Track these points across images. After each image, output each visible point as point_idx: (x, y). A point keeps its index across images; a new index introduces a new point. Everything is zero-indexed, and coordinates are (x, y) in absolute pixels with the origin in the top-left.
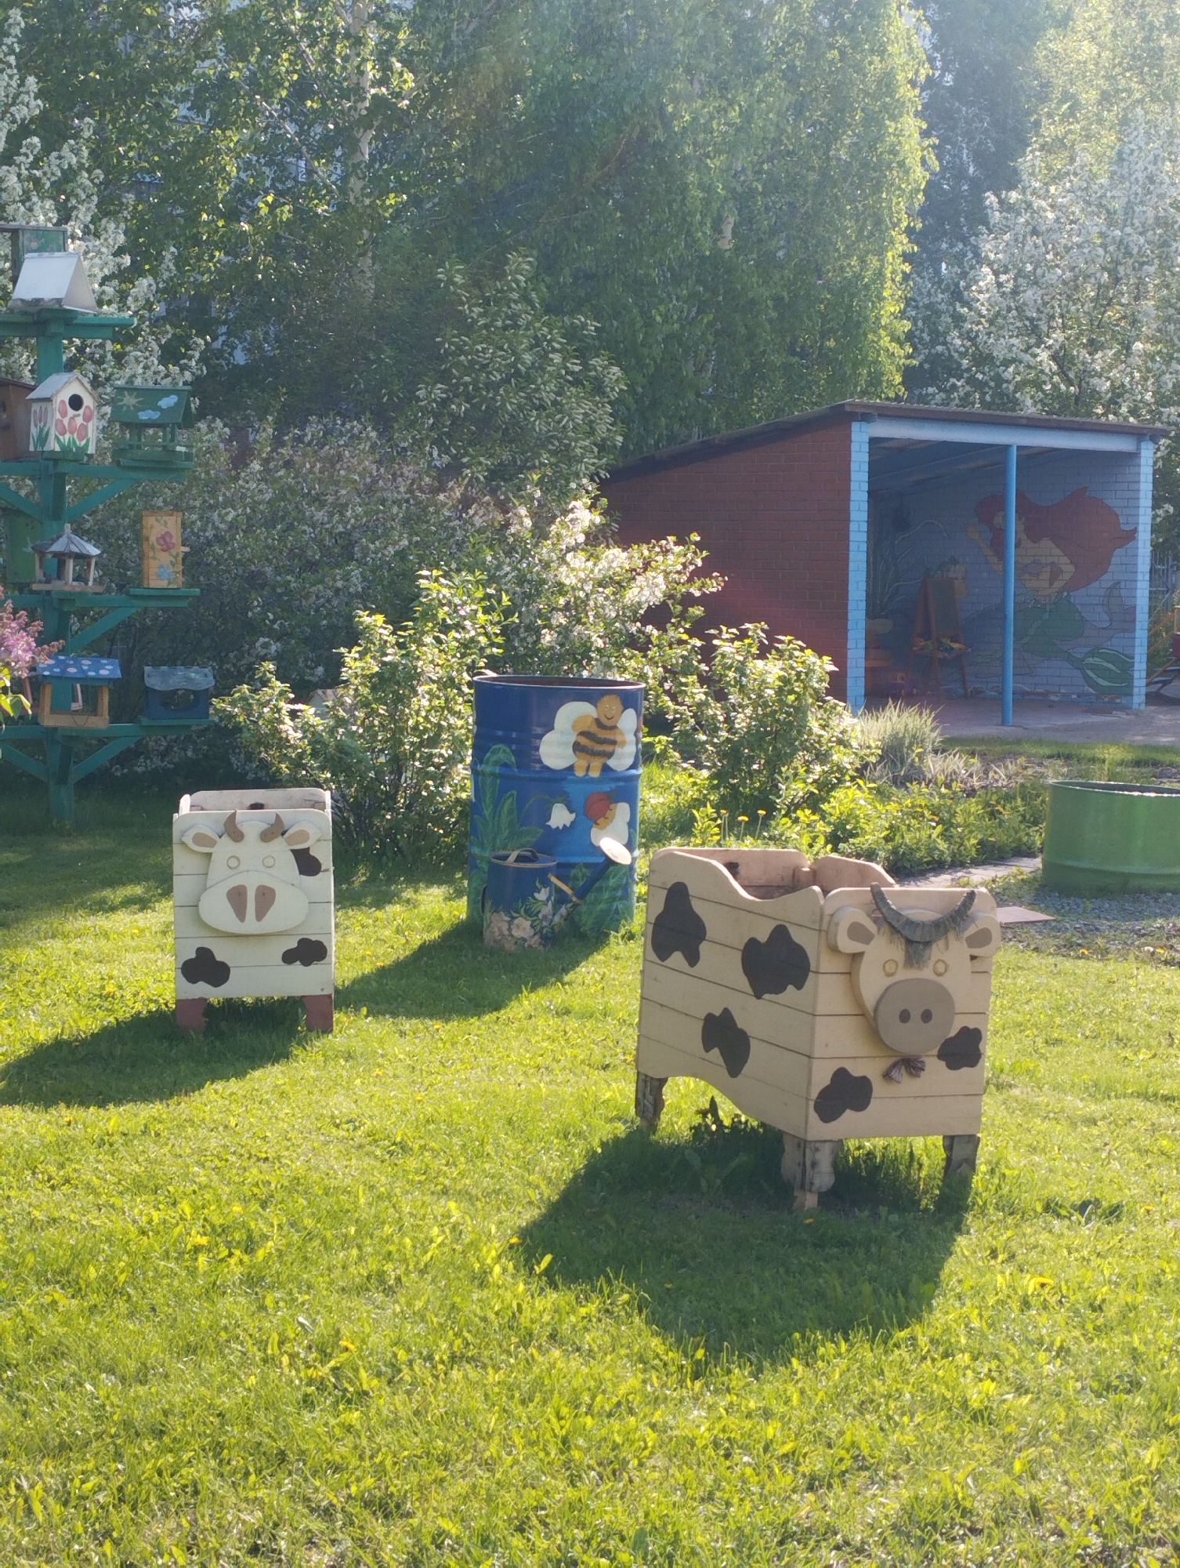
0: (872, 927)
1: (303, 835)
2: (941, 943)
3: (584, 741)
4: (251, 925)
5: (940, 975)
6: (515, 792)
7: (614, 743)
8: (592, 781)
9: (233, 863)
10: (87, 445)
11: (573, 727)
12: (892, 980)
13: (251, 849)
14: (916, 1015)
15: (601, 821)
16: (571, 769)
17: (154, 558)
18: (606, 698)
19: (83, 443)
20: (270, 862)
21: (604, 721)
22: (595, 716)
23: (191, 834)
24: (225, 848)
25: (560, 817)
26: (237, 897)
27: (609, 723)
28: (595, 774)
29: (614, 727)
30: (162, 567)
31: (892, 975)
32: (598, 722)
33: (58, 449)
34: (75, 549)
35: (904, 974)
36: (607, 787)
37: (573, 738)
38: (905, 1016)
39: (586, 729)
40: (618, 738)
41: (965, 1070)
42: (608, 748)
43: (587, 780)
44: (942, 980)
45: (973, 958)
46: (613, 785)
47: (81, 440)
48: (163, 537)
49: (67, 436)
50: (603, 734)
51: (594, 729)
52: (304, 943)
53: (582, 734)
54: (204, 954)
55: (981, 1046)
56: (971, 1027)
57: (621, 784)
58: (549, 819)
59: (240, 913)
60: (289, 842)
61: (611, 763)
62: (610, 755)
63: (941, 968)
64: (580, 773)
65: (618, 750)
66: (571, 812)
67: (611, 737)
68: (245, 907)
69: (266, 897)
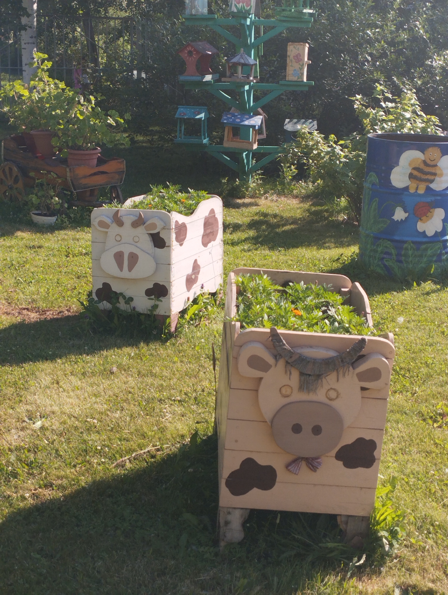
0: (270, 360)
1: (154, 226)
2: (333, 375)
3: (415, 173)
4: (126, 273)
5: (331, 399)
6: (377, 199)
7: (435, 174)
8: (420, 195)
9: (118, 238)
10: (250, 9)
11: (410, 165)
12: (288, 400)
13: (127, 231)
14: (307, 429)
15: (424, 218)
16: (407, 188)
17: (292, 66)
18: (430, 149)
19: (248, 8)
20: (136, 239)
21: (428, 162)
22: (423, 158)
23: (97, 220)
24: (114, 229)
25: (399, 215)
26: (119, 257)
27: (432, 163)
28: (421, 191)
29: (436, 166)
30: (295, 70)
31: (287, 396)
32: (424, 162)
33: (235, 11)
34: (242, 61)
35: (298, 396)
36: (429, 199)
37: (409, 171)
38: (297, 429)
39: (417, 166)
40: (438, 172)
41: (360, 470)
42: (430, 177)
43: (416, 194)
44: (334, 404)
45: (363, 389)
46: (433, 198)
47: (247, 6)
48: (297, 56)
49: (241, 4)
50: (427, 169)
51: (422, 166)
52: (156, 285)
53: (414, 169)
54: (106, 286)
55: (375, 453)
56: (367, 438)
57: (439, 198)
58: (393, 215)
59: (120, 266)
60: (147, 229)
61: (432, 186)
62: (432, 181)
63: (333, 394)
64: (412, 191)
65: (437, 179)
66: (406, 212)
67: (434, 171)
68: (123, 263)
69: (133, 259)
